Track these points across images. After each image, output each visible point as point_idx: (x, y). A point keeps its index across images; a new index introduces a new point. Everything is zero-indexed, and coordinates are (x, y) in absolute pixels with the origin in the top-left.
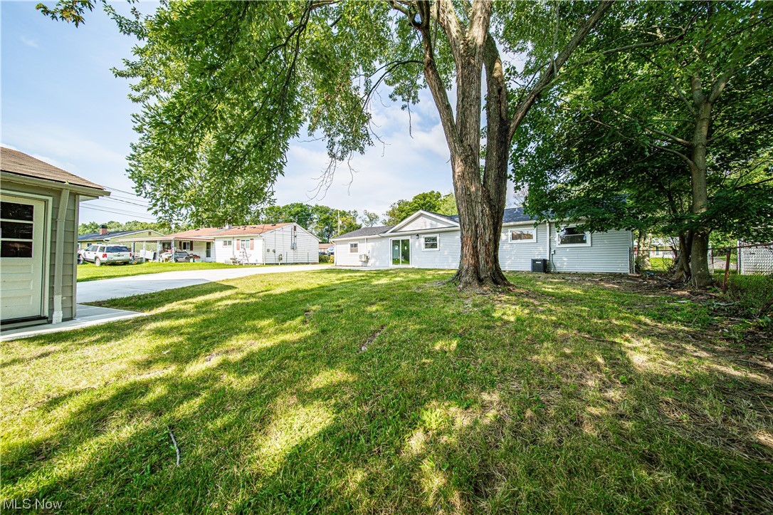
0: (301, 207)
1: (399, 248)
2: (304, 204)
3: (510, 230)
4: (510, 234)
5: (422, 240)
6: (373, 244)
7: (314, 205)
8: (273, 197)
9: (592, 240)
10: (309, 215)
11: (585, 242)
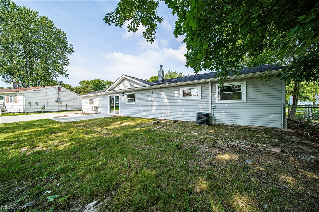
0: (99, 81)
1: (114, 102)
2: (101, 80)
3: (181, 89)
4: (181, 92)
5: (126, 96)
6: (100, 99)
7: (106, 81)
8: (67, 73)
9: (247, 97)
10: (104, 85)
11: (240, 98)
